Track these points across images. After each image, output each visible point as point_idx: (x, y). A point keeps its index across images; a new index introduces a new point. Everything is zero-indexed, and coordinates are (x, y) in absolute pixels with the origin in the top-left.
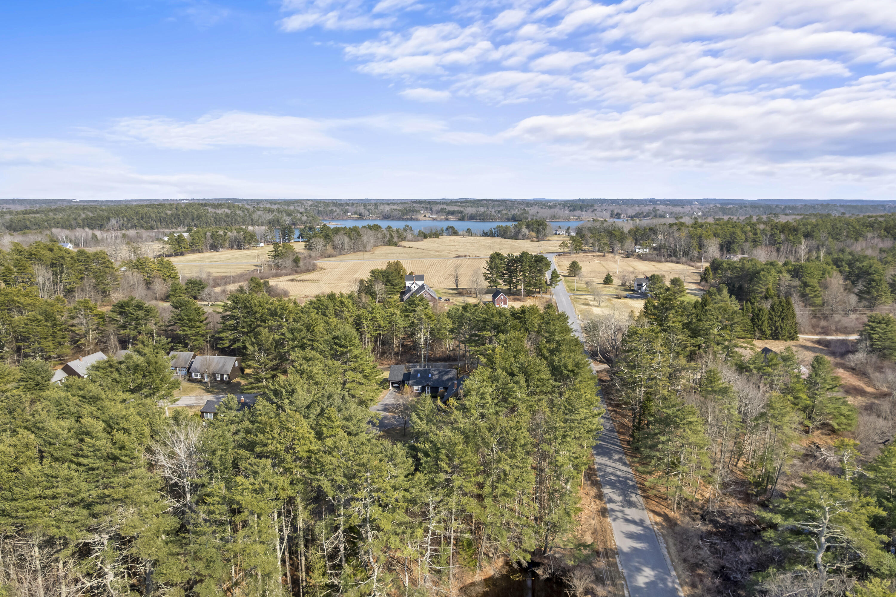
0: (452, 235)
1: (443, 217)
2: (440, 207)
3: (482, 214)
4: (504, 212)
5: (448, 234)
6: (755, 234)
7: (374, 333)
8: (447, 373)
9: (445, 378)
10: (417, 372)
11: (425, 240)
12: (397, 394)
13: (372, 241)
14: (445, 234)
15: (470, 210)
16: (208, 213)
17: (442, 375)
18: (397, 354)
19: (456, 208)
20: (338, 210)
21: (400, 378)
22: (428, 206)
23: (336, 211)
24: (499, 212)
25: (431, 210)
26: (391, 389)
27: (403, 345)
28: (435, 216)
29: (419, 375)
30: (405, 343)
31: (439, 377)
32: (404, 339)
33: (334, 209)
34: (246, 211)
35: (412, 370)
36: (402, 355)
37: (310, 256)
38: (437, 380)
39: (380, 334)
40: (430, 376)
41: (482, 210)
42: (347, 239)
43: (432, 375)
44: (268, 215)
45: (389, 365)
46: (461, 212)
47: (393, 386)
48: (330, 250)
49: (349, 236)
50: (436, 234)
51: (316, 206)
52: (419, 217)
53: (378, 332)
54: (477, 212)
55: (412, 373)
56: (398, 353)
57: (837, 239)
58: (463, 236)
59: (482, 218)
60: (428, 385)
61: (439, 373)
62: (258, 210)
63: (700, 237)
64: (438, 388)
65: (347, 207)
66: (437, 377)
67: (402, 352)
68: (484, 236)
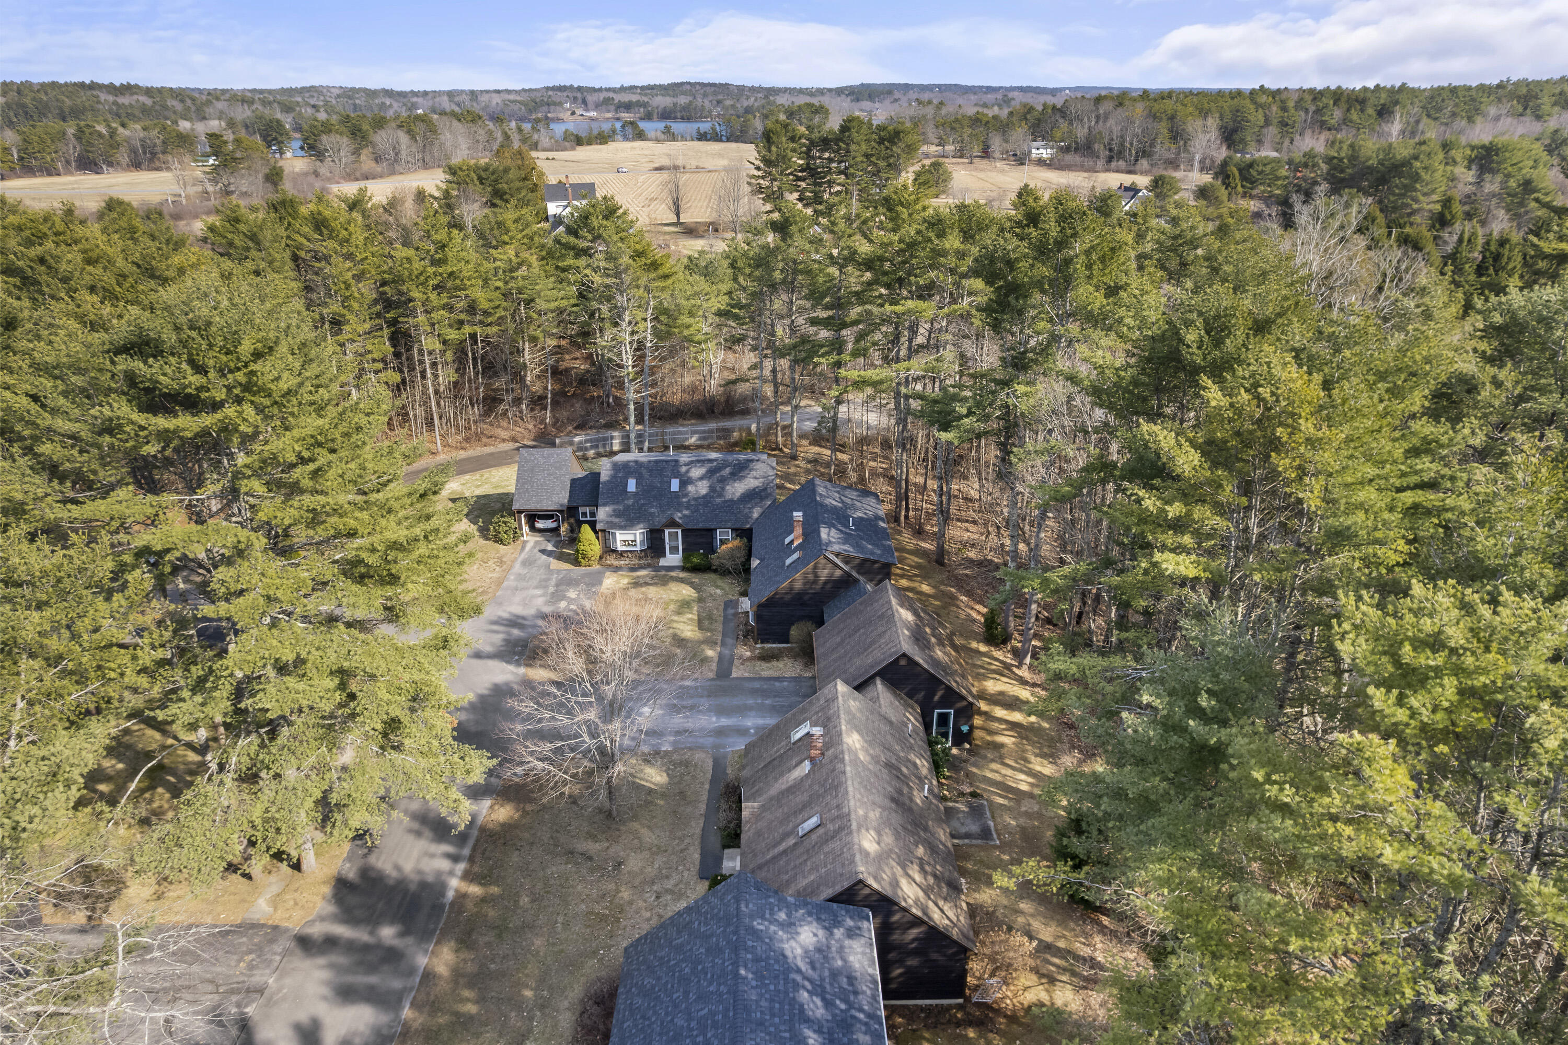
0: (633, 139)
1: (609, 115)
2: (602, 96)
3: (685, 108)
4: (728, 103)
5: (626, 138)
6: (1284, 109)
7: (453, 335)
8: (740, 470)
9: (737, 489)
10: (624, 470)
11: (579, 148)
12: (555, 564)
13: (464, 146)
14: (619, 137)
15: (663, 102)
16: (99, 102)
17: (723, 480)
18: (538, 401)
19: (634, 98)
20: (395, 105)
21: (560, 497)
22: (579, 95)
23: (391, 106)
24: (719, 102)
25: (584, 102)
26: (530, 539)
27: (556, 372)
28: (593, 114)
29: (632, 485)
30: (563, 365)
31: (712, 489)
32: (558, 350)
33: (388, 102)
34: (189, 103)
35: (604, 468)
36: (555, 403)
37: (316, 174)
38: (706, 500)
39: (473, 336)
40: (675, 485)
41: (683, 100)
42: (404, 138)
43: (684, 483)
44: (240, 109)
45: (514, 439)
46: (645, 105)
47: (533, 528)
48: (367, 162)
49: (409, 132)
50: (603, 138)
51: (350, 98)
52: (561, 115)
53: (467, 329)
54: (675, 105)
55: (604, 477)
56: (542, 398)
57: (1436, 119)
58: (658, 140)
59: (688, 114)
60: (673, 524)
61: (711, 473)
62: (218, 99)
63: (1172, 118)
64: (711, 532)
65: (415, 99)
66: (702, 488)
67: (554, 394)
68: (699, 140)
